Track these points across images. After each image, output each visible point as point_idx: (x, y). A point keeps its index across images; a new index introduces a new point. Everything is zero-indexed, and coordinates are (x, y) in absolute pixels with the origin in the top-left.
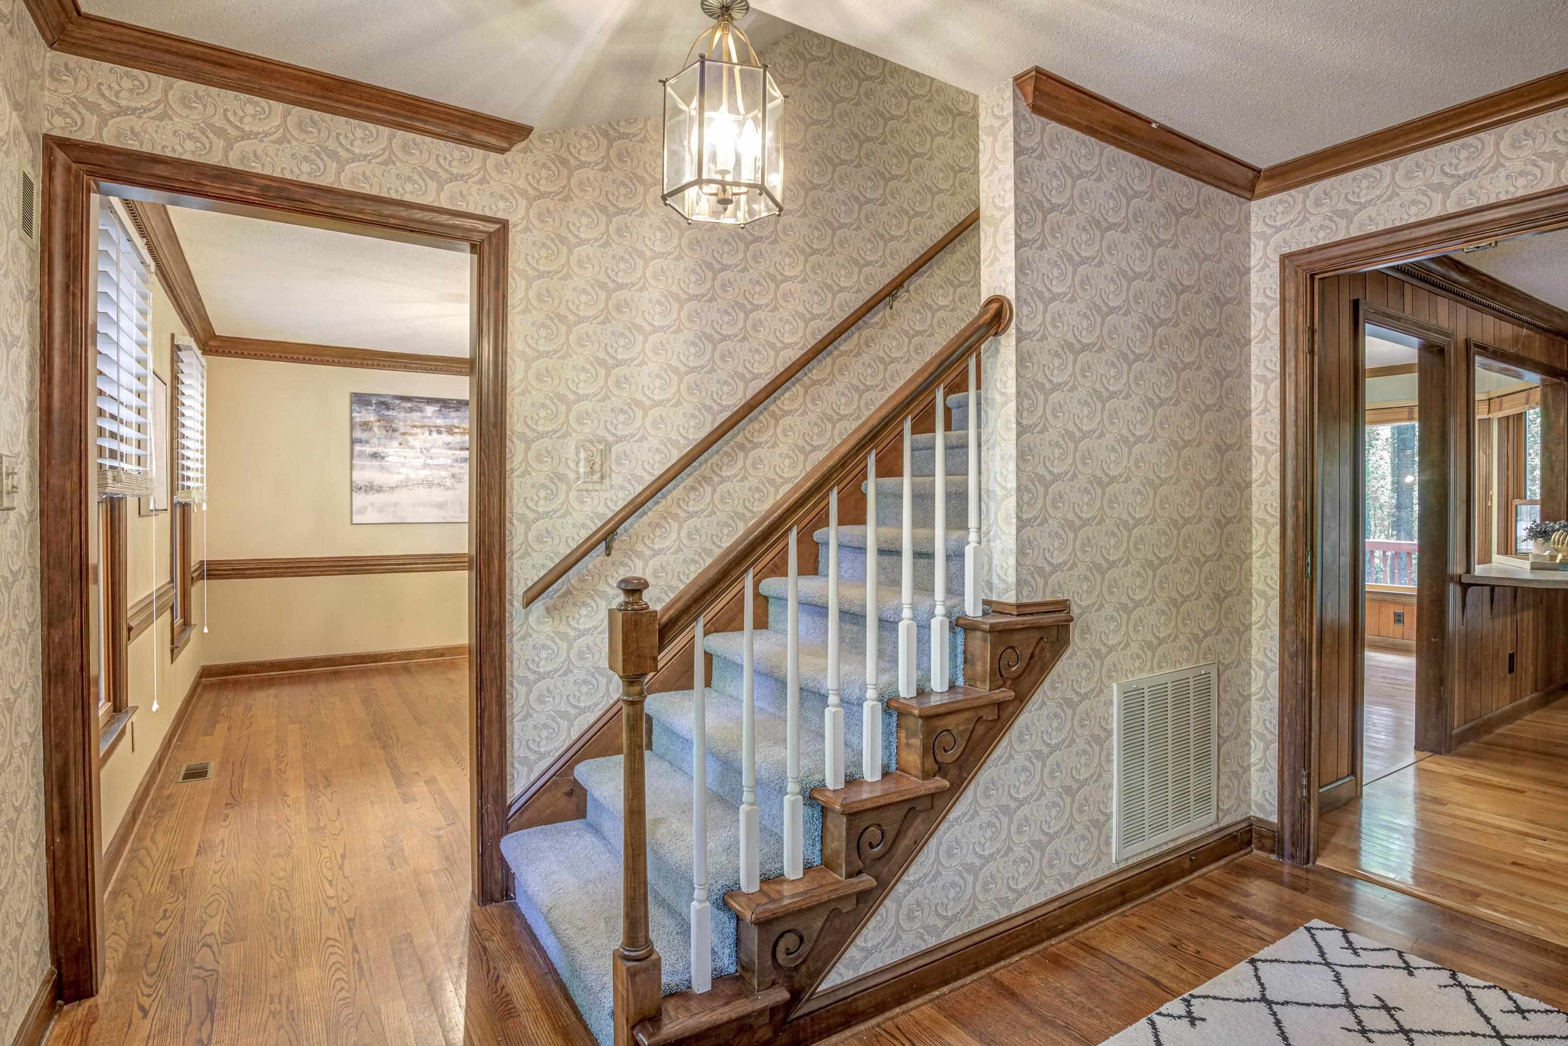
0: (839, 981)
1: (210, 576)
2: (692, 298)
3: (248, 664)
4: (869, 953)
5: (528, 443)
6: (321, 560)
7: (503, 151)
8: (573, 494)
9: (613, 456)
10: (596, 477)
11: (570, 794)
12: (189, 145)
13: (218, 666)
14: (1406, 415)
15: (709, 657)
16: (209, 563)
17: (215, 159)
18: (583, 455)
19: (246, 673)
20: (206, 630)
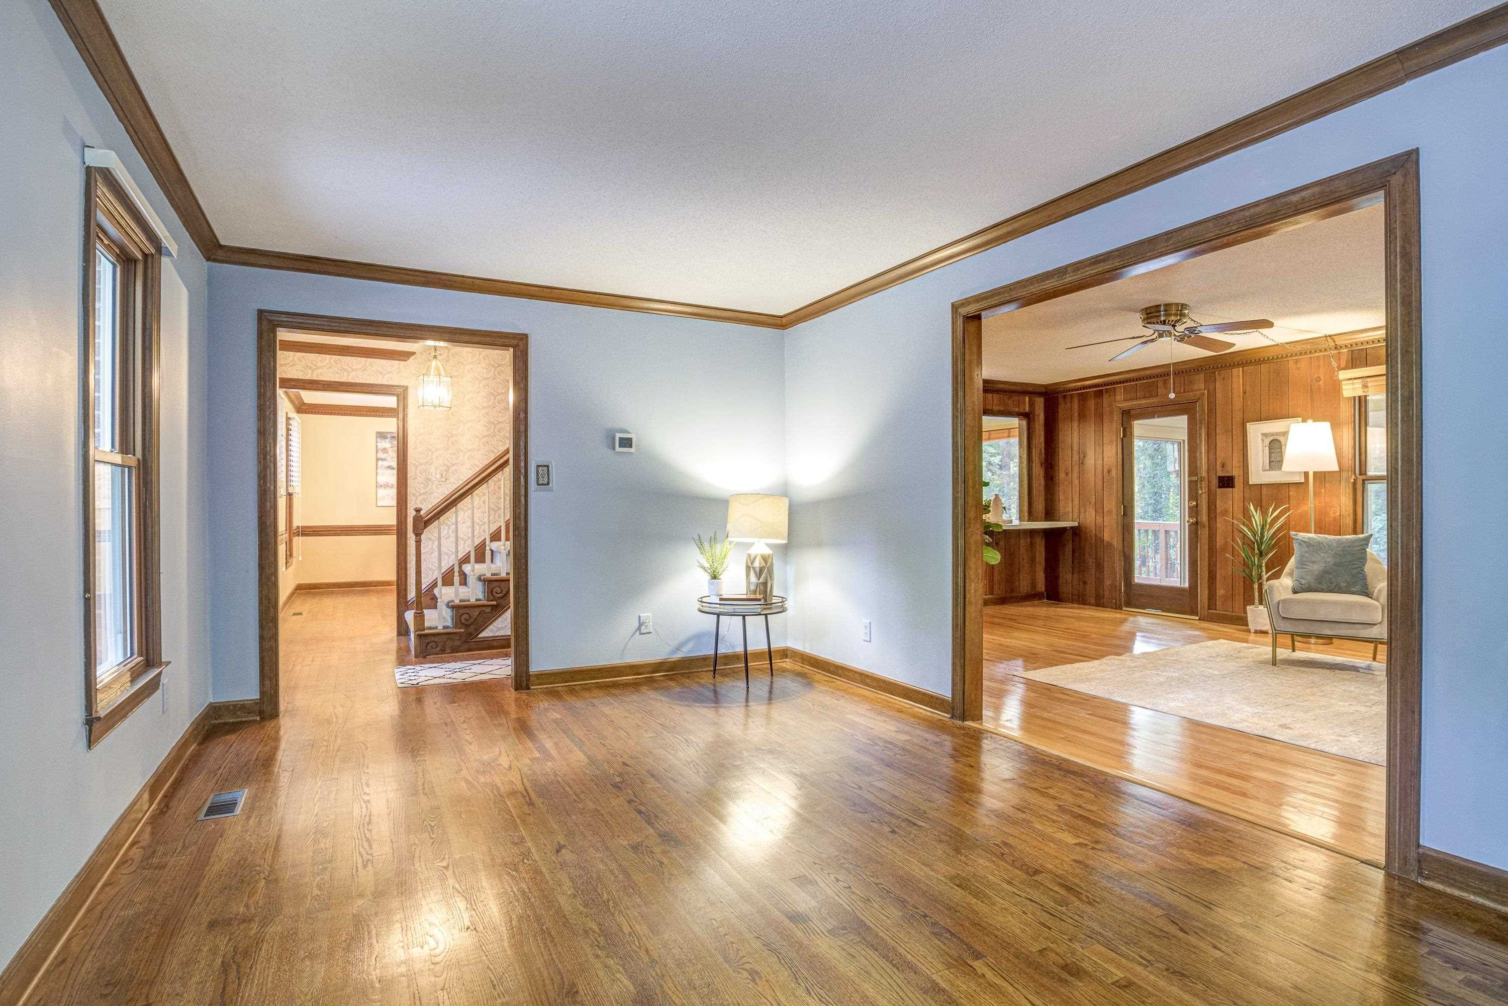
0: (487, 635)
1: (303, 535)
2: (484, 408)
3: (322, 584)
4: (499, 629)
5: (417, 467)
6: (360, 527)
7: (406, 361)
8: (434, 486)
9: (451, 471)
10: (444, 479)
11: (432, 599)
12: (301, 373)
13: (306, 584)
14: (1006, 435)
15: (492, 551)
16: (302, 527)
17: (308, 377)
18: (438, 471)
19: (320, 588)
20: (300, 559)
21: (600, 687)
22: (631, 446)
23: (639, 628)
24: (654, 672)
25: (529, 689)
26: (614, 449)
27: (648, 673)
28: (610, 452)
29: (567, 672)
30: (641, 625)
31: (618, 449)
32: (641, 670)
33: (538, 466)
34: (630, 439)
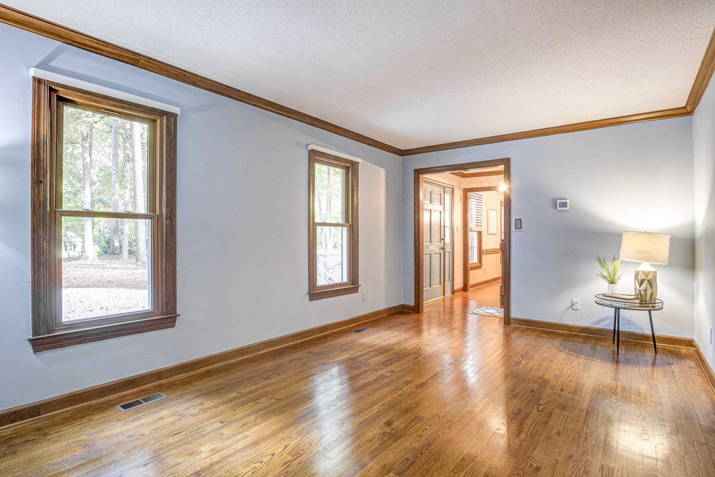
21: (548, 333)
22: (566, 206)
23: (571, 306)
24: (580, 332)
25: (510, 325)
26: (556, 208)
27: (576, 332)
28: (555, 210)
29: (529, 321)
30: (573, 305)
31: (558, 208)
32: (572, 329)
33: (516, 220)
34: (566, 203)
